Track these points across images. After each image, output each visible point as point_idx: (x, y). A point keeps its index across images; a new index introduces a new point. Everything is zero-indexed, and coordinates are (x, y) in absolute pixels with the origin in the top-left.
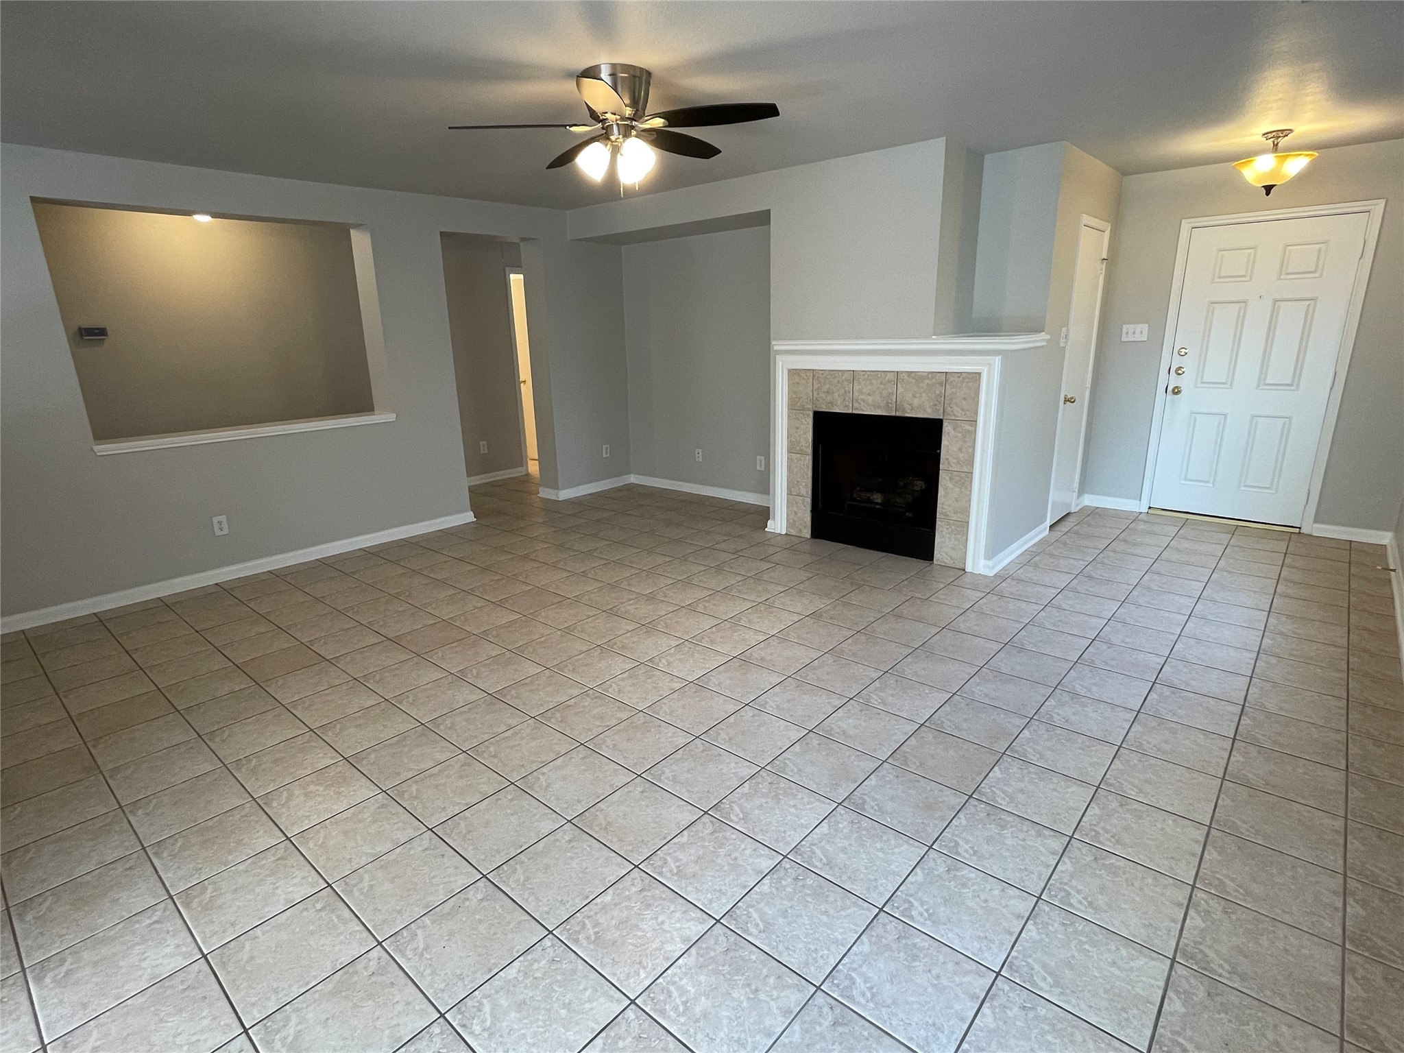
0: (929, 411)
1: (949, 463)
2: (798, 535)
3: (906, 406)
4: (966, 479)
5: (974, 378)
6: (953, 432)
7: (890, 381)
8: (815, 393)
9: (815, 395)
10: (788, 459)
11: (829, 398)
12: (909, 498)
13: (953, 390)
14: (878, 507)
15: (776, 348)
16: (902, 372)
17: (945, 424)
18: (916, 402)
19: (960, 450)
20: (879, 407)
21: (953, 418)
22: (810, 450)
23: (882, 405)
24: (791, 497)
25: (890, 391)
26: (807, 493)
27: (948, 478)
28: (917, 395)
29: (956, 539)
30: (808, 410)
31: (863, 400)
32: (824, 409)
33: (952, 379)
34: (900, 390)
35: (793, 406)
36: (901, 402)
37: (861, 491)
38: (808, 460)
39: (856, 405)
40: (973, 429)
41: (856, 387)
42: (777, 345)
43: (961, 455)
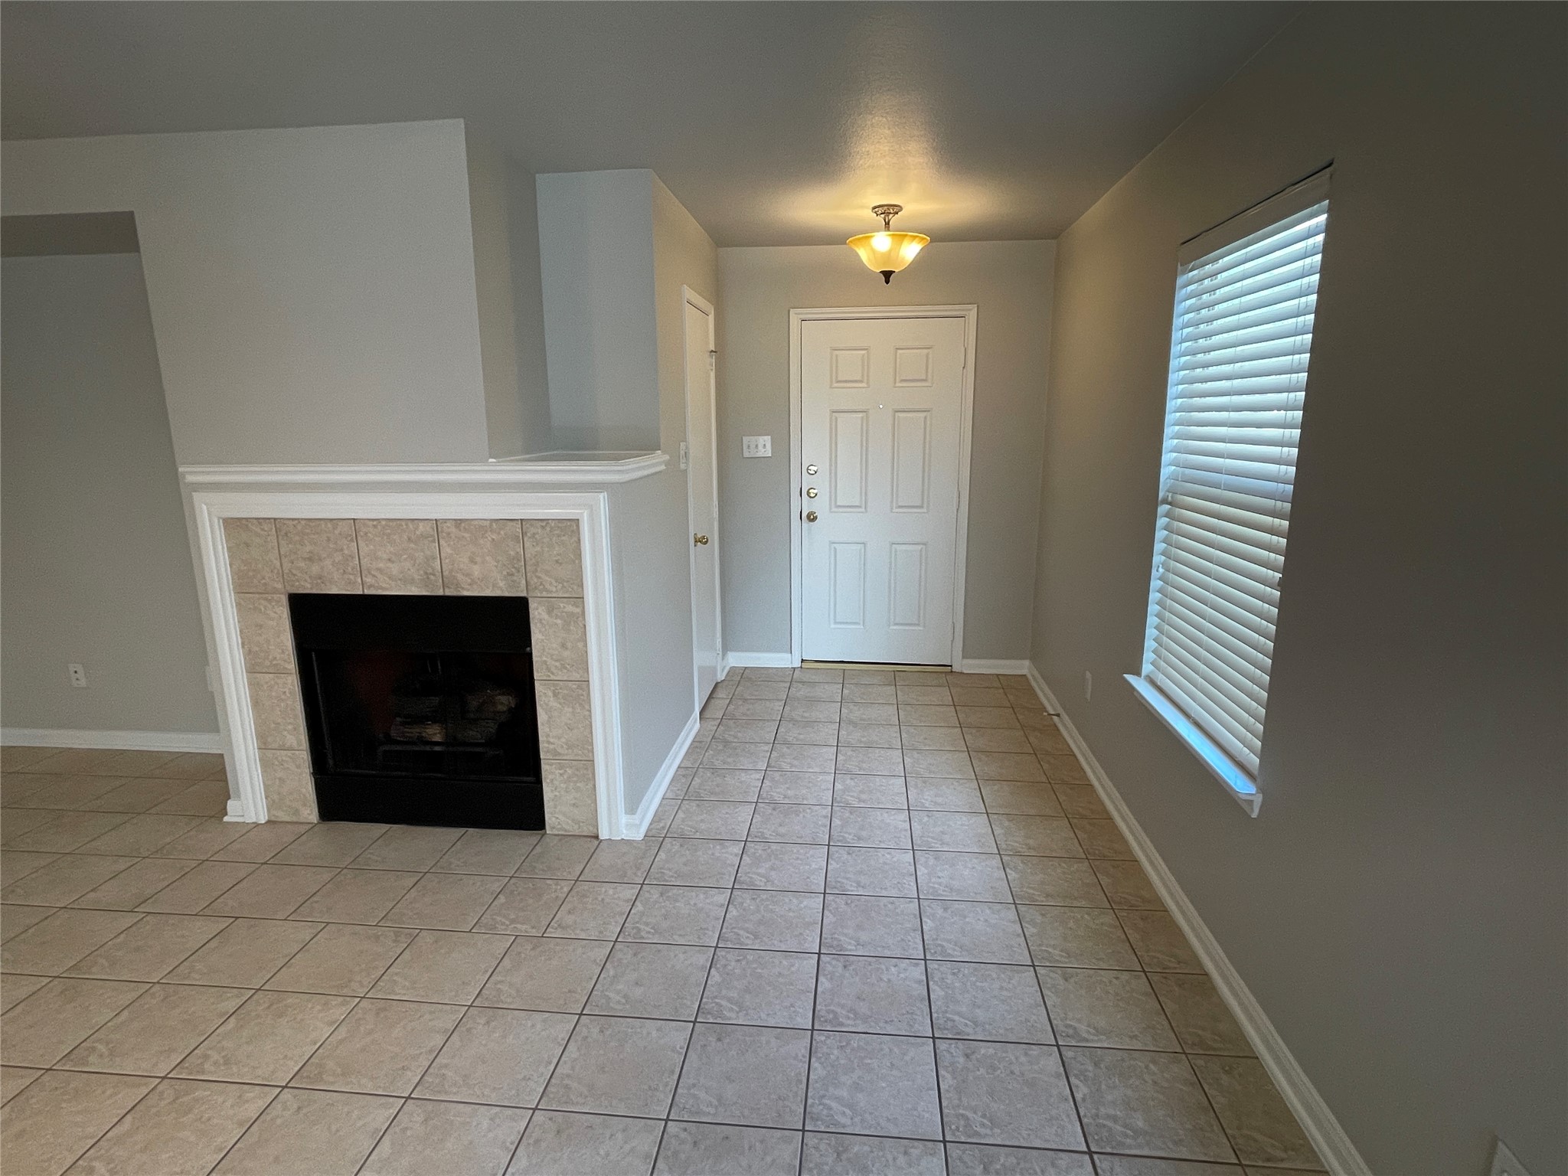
0: (501, 584)
1: (548, 669)
2: (295, 819)
3: (460, 576)
4: (579, 693)
5: (570, 527)
6: (546, 617)
7: (423, 536)
8: (285, 561)
9: (287, 566)
10: (250, 684)
11: (315, 569)
12: (492, 728)
13: (538, 549)
14: (437, 748)
15: (190, 478)
16: (445, 521)
17: (532, 605)
18: (476, 571)
19: (563, 646)
20: (412, 581)
21: (545, 594)
22: (291, 664)
23: (416, 577)
24: (269, 753)
25: (428, 553)
26: (299, 743)
27: (550, 694)
28: (478, 559)
29: (578, 789)
30: (276, 591)
31: (380, 570)
32: (307, 588)
33: (533, 530)
34: (447, 550)
35: (245, 586)
36: (451, 571)
37: (403, 724)
38: (291, 684)
39: (368, 580)
40: (578, 610)
41: (365, 549)
42: (191, 474)
43: (566, 654)
